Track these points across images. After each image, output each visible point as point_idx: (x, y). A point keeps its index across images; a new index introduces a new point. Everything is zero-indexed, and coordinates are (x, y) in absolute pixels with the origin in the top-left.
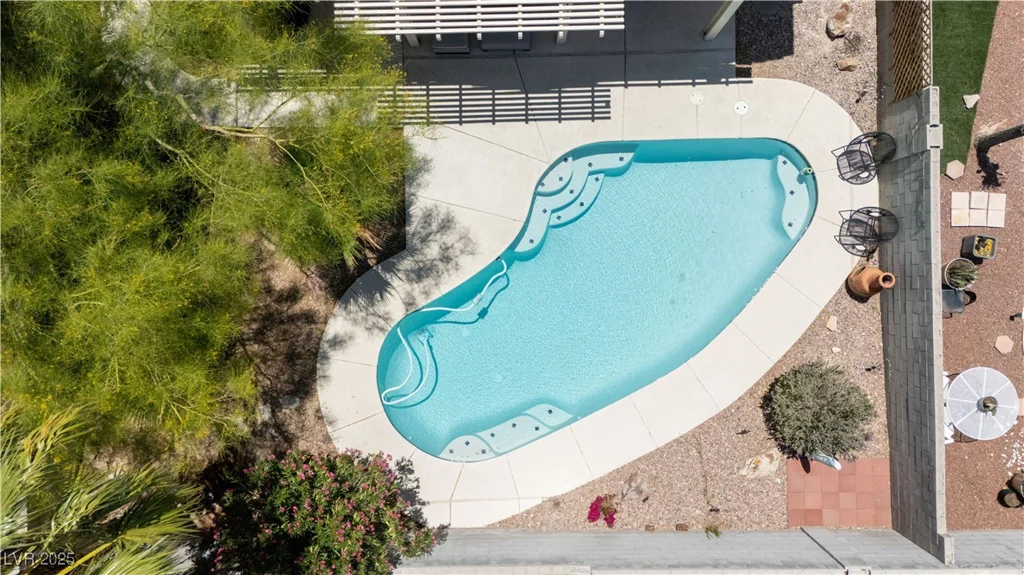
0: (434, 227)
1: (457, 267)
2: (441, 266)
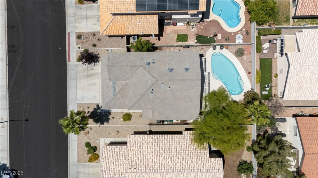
2: (224, 89)
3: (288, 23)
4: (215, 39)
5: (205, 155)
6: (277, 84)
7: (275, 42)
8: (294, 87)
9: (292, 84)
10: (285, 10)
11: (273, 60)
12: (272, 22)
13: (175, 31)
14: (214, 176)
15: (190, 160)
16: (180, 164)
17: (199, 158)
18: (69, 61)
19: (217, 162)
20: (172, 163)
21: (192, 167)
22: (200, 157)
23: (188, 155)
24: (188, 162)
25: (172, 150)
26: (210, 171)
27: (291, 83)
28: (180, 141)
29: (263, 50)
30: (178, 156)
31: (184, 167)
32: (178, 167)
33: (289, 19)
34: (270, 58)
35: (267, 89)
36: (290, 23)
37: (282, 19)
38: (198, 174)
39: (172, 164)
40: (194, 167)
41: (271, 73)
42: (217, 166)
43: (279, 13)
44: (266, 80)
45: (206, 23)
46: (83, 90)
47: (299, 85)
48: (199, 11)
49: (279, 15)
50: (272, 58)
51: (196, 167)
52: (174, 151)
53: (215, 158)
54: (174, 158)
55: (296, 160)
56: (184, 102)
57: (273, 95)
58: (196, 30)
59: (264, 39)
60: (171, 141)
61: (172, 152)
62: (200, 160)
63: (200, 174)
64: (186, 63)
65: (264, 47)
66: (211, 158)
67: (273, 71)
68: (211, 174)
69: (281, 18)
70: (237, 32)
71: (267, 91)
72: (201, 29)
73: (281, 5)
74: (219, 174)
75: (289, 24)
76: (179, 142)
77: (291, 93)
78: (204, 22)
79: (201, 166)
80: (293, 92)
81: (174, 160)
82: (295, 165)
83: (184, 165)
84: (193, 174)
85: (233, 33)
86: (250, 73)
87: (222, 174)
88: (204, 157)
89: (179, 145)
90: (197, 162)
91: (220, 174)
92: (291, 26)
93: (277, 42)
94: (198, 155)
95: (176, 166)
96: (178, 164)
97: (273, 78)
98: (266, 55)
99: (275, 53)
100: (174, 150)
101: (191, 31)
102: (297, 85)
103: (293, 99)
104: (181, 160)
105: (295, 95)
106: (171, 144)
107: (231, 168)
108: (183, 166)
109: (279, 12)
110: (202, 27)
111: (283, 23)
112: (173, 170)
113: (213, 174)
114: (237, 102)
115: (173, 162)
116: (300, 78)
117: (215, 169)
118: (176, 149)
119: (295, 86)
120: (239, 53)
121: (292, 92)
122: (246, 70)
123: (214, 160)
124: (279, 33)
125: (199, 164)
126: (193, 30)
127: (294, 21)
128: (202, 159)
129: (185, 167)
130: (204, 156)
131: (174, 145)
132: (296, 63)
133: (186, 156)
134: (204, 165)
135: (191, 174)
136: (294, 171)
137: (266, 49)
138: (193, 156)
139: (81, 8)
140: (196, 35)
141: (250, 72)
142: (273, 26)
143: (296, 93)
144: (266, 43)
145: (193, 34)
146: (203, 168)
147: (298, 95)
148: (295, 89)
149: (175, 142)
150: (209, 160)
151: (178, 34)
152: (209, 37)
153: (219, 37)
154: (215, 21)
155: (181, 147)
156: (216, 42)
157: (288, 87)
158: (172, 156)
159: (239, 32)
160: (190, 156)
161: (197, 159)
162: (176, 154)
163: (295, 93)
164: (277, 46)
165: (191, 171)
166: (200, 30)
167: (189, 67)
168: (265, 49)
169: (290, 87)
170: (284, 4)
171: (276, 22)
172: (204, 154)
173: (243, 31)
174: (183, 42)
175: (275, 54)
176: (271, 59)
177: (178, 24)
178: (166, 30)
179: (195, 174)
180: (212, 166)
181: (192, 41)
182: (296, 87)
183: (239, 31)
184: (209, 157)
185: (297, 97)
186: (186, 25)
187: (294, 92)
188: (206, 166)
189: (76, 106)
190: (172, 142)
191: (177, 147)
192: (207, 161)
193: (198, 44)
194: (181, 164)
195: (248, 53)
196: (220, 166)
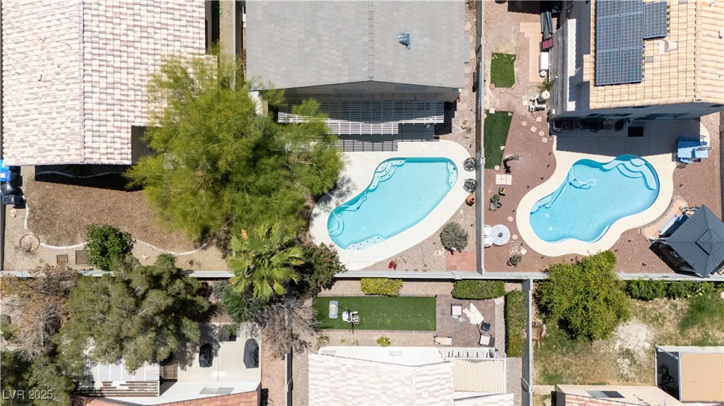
0: (345, 182)
1: (351, 194)
2: (347, 193)
3: (541, 381)
4: (497, 168)
5: (139, 114)
6: (357, 345)
7: (485, 340)
8: (348, 382)
9: (356, 375)
10: (581, 372)
11: (430, 335)
12: (544, 332)
13: (525, 48)
14: (72, 134)
15: (124, 65)
16: (111, 30)
17: (131, 92)
19: (118, 145)
20: (113, 7)
21: (101, 69)
22: (133, 98)
23: (139, 61)
24: (118, 59)
25: (157, 13)
26: (86, 122)
27: (359, 373)
28: (185, 44)
29: (461, 305)
30: (136, 29)
31: (101, 42)
32: (101, 24)
33: (552, 382)
34: (438, 326)
35: (345, 316)
36: (540, 386)
37: (553, 362)
38: (77, 86)
39: (110, 7)
40: (101, 75)
41: (393, 327)
42: (104, 145)
43: (571, 354)
44: (373, 314)
45: (545, 140)
47: (354, 397)
48: (592, 87)
49: (564, 355)
50: (438, 332)
51: (101, 80)
52: (151, 19)
53: (132, 143)
54: (129, 17)
55: (126, 388)
56: (302, 36)
57: (325, 333)
58: (525, 112)
59: (493, 309)
60: (186, 16)
61: (150, 14)
62: (124, 95)
63: (78, 92)
64: (427, 40)
65: (469, 309)
66: (130, 131)
67: (397, 333)
68: (78, 124)
69: (558, 361)
70: (518, 233)
71: (340, 314)
72: (528, 128)
73: (595, 360)
74: (77, 149)
75: (537, 383)
76: (182, 40)
77: (329, 374)
78: (550, 134)
79: (103, 96)
80: (332, 380)
81: (122, 17)
82: (113, 385)
83: (106, 44)
84: (77, 68)
85: (515, 220)
86: (393, 269)
87: (78, 157)
88: (133, 109)
89: (171, 38)
90: (119, 85)
91: (78, 152)
92: (532, 388)
93: (485, 346)
94: (139, 93)
95: (104, 19)
96: (111, 25)
97: (377, 335)
98: (446, 314)
99: (450, 339)
100: (156, 20)
101: (524, 97)
102: (353, 391)
103: (310, 382)
104: (124, 38)
105: (323, 387)
106: (175, 12)
107: (110, 209)
108: (102, 39)
109: (576, 354)
110: (534, 129)
111: (541, 364)
112: (90, 6)
113: (77, 129)
114: (307, 230)
115: (117, 10)
116: (373, 397)
117: (95, 139)
118: (159, 25)
119: (348, 385)
120: (452, 238)
121: (333, 377)
122: (401, 255)
123: (124, 139)
124: (510, 350)
125: (109, 91)
126: (526, 103)
127: (545, 397)
128: (128, 101)
129: (102, 46)
130: (136, 110)
131: (171, 22)
132: (420, 385)
133: (136, 55)
134: (107, 104)
135: (77, 63)
136: (93, 382)
137: (464, 315)
138: (137, 77)
140: (512, 113)
141: (395, 268)
142: (532, 334)
143: (329, 389)
144: (483, 315)
145: (515, 102)
146: (98, 101)
147: (322, 397)
148: (342, 386)
149: (182, 29)
150: (125, 124)
151: (515, 56)
152: (502, 148)
153: (503, 179)
154: (550, 167)
155: (165, 42)
156: (489, 170)
157: (348, 366)
158: (136, 12)
159: (515, 237)
160: (136, 66)
161: (125, 87)
162: (144, 24)
163: (330, 387)
164: (473, 346)
165: (85, 62)
166: (524, 124)
167: (412, 46)
168: (464, 311)
169: (348, 370)
170: (599, 371)
171: (543, 344)
172: (143, 110)
173: (519, 250)
174: (489, 73)
175: (449, 341)
176: (435, 330)
177: (545, 56)
178: (527, 20)
179: (76, 74)
180: (102, 129)
181: (492, 99)
182: (348, 387)
183: (520, 238)
184: (133, 124)
185: (318, 393)
186: (542, 80)
187: (331, 382)
188: (103, 110)
190: (182, 18)
191: (164, 31)
192: (121, 116)
193: (484, 116)
194: (111, 37)
195: (453, 264)
196: (104, 154)
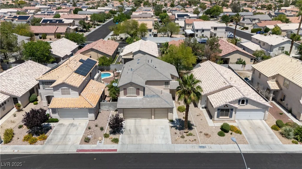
18: (116, 150)
46: (154, 138)
139: (51, 140)
189: (175, 144)
